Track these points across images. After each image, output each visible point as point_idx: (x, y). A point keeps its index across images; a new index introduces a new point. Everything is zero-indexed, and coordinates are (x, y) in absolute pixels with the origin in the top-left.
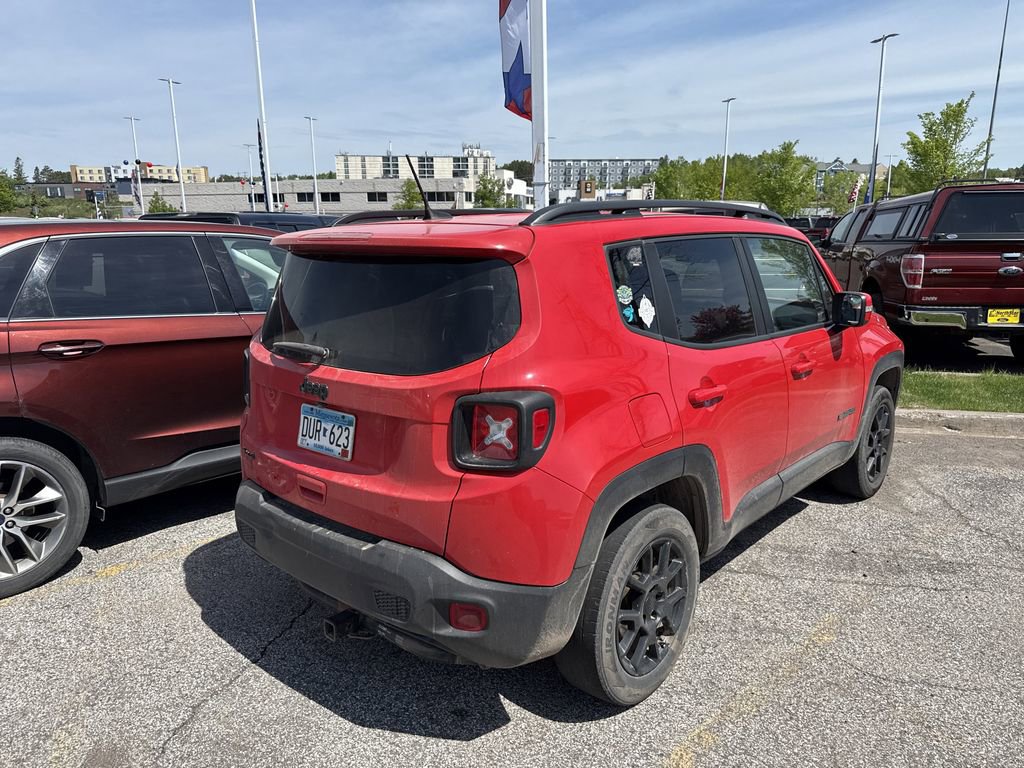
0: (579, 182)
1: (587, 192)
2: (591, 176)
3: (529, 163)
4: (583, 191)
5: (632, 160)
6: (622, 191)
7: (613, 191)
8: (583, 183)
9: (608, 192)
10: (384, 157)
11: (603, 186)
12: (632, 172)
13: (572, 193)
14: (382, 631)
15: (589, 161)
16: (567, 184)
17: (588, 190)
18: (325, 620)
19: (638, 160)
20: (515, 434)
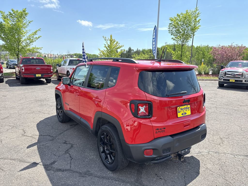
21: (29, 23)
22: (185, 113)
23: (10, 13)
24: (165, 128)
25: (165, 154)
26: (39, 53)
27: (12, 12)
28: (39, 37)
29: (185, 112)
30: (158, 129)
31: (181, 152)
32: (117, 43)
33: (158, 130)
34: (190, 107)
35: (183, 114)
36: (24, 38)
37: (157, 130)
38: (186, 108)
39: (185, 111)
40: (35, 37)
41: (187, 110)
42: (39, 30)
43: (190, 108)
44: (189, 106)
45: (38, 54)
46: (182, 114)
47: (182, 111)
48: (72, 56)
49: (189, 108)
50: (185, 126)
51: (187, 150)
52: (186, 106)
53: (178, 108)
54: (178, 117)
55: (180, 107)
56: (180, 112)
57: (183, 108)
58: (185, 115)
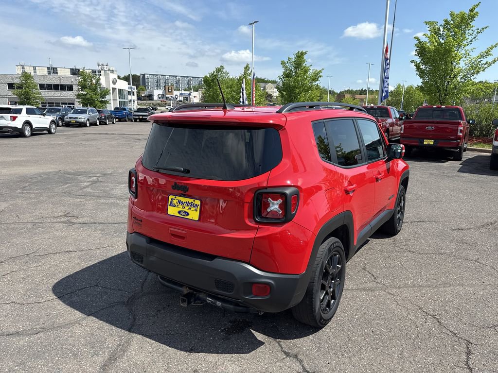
0: (165, 87)
1: (169, 92)
2: (172, 84)
3: (138, 76)
4: (167, 91)
5: (192, 77)
6: (188, 92)
7: (183, 92)
8: (167, 87)
9: (180, 92)
10: (48, 68)
11: (178, 90)
12: (194, 83)
13: (161, 92)
14: (209, 300)
15: (170, 76)
16: (158, 87)
17: (170, 91)
18: (181, 297)
19: (196, 78)
20: (283, 206)
21: (478, 33)
22: (186, 212)
23: (446, 21)
24: (142, 221)
27: (450, 19)
28: (494, 61)
29: (188, 211)
30: (135, 218)
31: (205, 297)
33: (135, 220)
34: (199, 204)
35: (182, 213)
38: (192, 205)
39: (187, 208)
41: (193, 209)
43: (199, 207)
44: (198, 202)
46: (179, 212)
47: (181, 206)
49: (196, 206)
50: (172, 235)
51: (219, 304)
52: (190, 200)
53: (171, 197)
54: (168, 214)
55: (175, 197)
56: (175, 206)
57: (185, 202)
58: (184, 215)
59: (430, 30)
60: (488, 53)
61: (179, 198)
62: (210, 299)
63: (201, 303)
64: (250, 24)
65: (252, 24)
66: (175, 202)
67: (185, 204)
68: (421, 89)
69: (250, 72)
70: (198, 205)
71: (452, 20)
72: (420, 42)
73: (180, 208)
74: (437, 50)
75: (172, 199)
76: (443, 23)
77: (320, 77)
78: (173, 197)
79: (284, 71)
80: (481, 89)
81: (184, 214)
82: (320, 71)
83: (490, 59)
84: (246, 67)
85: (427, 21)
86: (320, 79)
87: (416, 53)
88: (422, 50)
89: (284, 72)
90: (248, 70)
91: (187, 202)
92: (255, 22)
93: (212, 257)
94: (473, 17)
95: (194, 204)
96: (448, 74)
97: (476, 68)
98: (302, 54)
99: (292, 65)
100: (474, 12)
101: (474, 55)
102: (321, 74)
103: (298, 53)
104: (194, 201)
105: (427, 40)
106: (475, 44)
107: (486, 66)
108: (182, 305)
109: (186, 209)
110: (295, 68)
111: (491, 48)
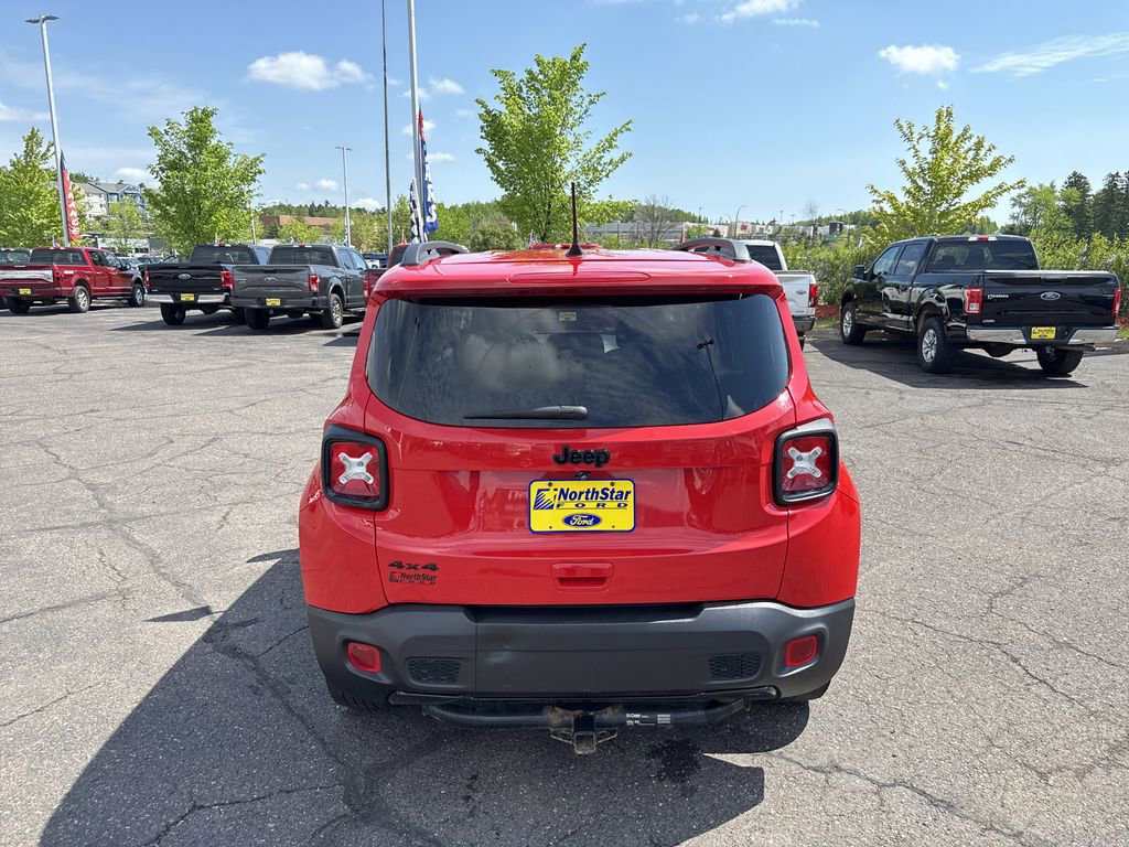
14: (634, 719)
21: (591, 102)
22: (590, 517)
23: (530, 73)
24: (434, 568)
25: (424, 682)
26: (700, 222)
27: (536, 70)
28: (623, 160)
29: (595, 512)
30: (400, 565)
31: (621, 716)
32: (979, 145)
33: (401, 571)
34: (632, 490)
35: (577, 521)
36: (567, 168)
37: (395, 569)
38: (606, 495)
39: (591, 504)
40: (607, 158)
41: (610, 504)
42: (626, 127)
43: (631, 497)
44: (626, 486)
45: (691, 225)
46: (568, 520)
47: (570, 505)
48: (835, 224)
49: (622, 495)
50: (563, 581)
51: (664, 718)
52: (599, 485)
53: (535, 486)
54: (534, 532)
55: (550, 485)
56: (552, 507)
57: (581, 493)
58: (586, 525)
59: (504, 89)
60: (610, 143)
61: (559, 485)
62: (638, 716)
63: (612, 733)
64: (30, 21)
65: (37, 21)
66: (549, 496)
67: (584, 496)
68: (503, 206)
69: (43, 149)
70: (628, 493)
71: (541, 72)
72: (488, 112)
73: (569, 508)
74: (528, 132)
75: (539, 491)
76: (525, 76)
77: (260, 172)
78: (544, 485)
79: (160, 153)
80: (605, 210)
81: (585, 521)
82: (258, 158)
83: (615, 154)
84: (31, 138)
85: (496, 69)
86: (258, 177)
87: (483, 134)
88: (494, 129)
89: (161, 158)
90: (39, 144)
91: (588, 492)
92: (47, 18)
93: (692, 608)
94: (580, 70)
95: (613, 491)
96: (549, 180)
97: (594, 171)
98: (207, 114)
99: (181, 139)
100: (581, 62)
101: (589, 146)
102: (261, 167)
103: (196, 110)
104: (612, 484)
105: (502, 108)
106: (587, 123)
107: (610, 167)
108: (580, 753)
109: (591, 507)
110: (191, 147)
111: (615, 134)
